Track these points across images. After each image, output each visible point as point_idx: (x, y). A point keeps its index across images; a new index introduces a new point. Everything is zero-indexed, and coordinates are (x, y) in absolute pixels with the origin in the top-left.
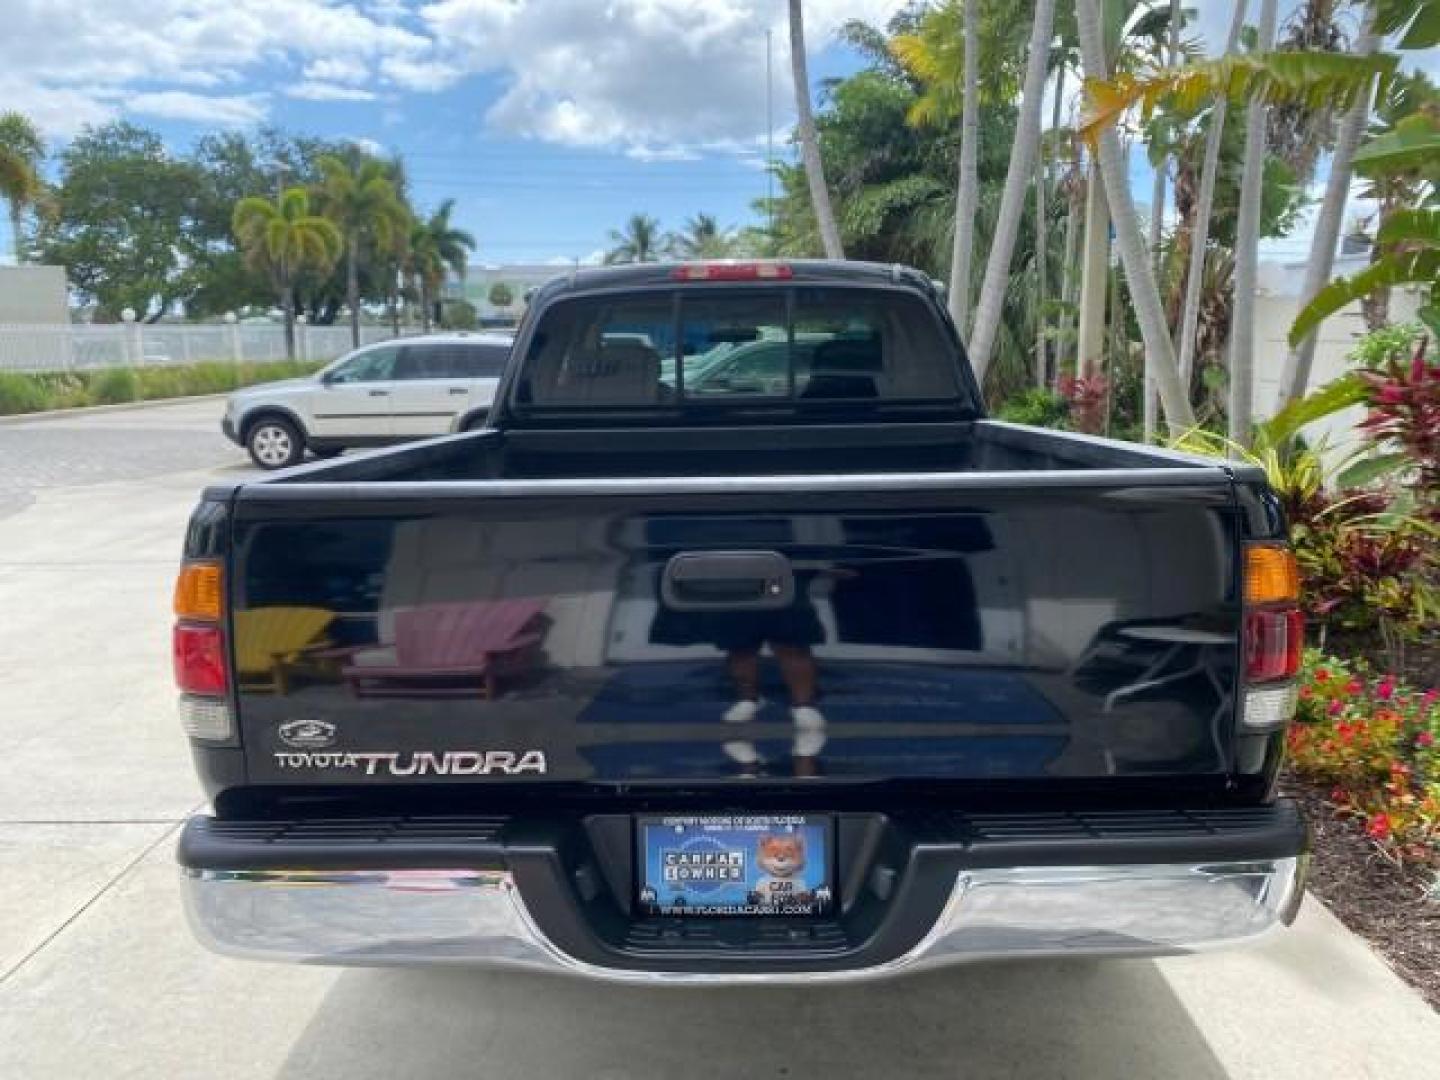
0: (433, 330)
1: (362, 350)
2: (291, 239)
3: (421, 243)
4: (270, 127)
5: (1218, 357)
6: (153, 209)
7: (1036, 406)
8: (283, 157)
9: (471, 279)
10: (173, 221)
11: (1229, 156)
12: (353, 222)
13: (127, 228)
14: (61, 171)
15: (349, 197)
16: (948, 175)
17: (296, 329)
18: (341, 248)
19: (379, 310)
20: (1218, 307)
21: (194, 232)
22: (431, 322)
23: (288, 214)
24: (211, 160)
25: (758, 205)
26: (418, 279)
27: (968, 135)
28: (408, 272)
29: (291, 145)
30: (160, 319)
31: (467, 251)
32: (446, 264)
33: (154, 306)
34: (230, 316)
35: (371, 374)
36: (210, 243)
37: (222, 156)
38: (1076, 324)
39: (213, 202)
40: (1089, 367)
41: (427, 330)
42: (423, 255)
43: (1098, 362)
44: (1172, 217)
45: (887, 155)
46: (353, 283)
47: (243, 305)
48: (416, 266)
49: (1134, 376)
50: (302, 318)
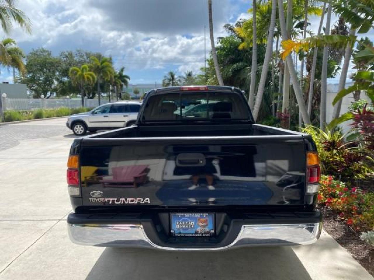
0: (119, 100)
1: (101, 106)
2: (83, 77)
3: (116, 78)
4: (79, 49)
5: (318, 108)
6: (49, 70)
7: (272, 120)
8: (82, 56)
9: (129, 87)
10: (54, 72)
11: (320, 58)
12: (99, 73)
13: (42, 75)
14: (26, 60)
15: (98, 67)
16: (249, 62)
17: (84, 100)
18: (96, 79)
19: (105, 95)
20: (318, 95)
21: (59, 76)
22: (119, 98)
23: (82, 71)
24: (64, 58)
25: (202, 69)
26: (115, 87)
27: (254, 52)
28: (113, 86)
29: (84, 54)
30: (50, 98)
31: (128, 80)
32: (123, 83)
33: (49, 94)
34: (68, 97)
35: (104, 112)
36: (63, 78)
37: (67, 57)
38: (282, 99)
39: (64, 68)
40: (285, 110)
41: (117, 100)
42: (117, 81)
43: (287, 109)
44: (305, 73)
45: (234, 57)
46: (99, 88)
47: (71, 94)
48: (115, 84)
49: (297, 112)
50: (86, 97)
